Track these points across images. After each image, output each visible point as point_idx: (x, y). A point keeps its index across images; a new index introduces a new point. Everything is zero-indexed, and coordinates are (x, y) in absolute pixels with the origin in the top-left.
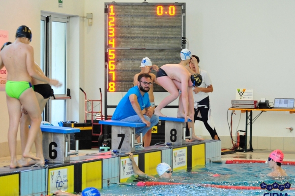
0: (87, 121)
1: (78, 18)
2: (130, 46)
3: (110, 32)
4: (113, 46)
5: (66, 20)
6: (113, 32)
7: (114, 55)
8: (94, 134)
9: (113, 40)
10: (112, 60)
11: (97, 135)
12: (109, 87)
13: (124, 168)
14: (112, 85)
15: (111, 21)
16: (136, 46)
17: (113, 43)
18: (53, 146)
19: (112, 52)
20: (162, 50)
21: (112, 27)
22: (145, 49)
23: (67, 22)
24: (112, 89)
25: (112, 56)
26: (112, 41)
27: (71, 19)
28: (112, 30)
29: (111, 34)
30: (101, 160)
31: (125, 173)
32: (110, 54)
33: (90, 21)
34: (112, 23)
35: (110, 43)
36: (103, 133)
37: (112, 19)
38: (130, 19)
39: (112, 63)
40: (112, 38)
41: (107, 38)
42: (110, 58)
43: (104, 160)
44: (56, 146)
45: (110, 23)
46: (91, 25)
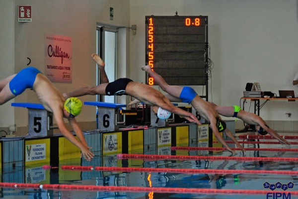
0: (132, 108)
1: (125, 29)
2: (165, 49)
3: (150, 39)
4: (152, 50)
5: (115, 31)
6: (152, 39)
7: (152, 56)
8: (138, 119)
9: (152, 44)
10: (151, 60)
11: (140, 119)
12: (149, 81)
13: (160, 137)
14: (151, 80)
15: (151, 30)
16: (169, 49)
17: (152, 47)
18: (106, 117)
19: (151, 54)
20: (189, 53)
21: (151, 34)
22: (176, 52)
23: (117, 32)
24: (151, 83)
25: (151, 57)
26: (151, 46)
27: (120, 30)
28: (151, 37)
29: (151, 40)
30: (143, 129)
31: (161, 141)
32: (150, 56)
33: (134, 31)
34: (151, 32)
35: (149, 47)
36: (144, 118)
37: (151, 29)
38: (165, 28)
39: (151, 63)
40: (151, 43)
41: (147, 43)
42: (150, 59)
43: (145, 130)
44: (108, 117)
45: (149, 31)
46: (135, 34)
